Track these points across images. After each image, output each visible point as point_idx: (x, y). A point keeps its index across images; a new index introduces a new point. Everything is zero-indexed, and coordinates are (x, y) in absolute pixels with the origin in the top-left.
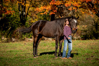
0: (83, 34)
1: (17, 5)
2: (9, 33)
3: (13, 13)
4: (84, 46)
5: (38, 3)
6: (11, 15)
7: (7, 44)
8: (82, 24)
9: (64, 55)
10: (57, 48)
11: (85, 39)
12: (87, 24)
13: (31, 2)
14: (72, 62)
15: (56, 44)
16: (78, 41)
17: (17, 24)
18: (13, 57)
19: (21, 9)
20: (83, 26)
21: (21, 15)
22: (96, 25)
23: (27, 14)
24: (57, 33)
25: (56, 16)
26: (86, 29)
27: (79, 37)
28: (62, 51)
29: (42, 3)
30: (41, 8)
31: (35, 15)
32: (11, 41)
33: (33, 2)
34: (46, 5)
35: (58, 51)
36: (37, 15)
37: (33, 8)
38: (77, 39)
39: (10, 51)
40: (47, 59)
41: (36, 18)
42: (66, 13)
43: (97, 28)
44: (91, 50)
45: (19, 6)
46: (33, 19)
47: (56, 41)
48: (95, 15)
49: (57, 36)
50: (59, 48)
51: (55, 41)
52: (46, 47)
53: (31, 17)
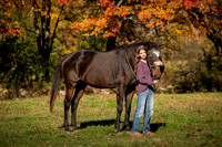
0: (178, 80)
1: (31, 15)
2: (13, 77)
3: (21, 32)
4: (182, 107)
5: (79, 11)
6: (16, 38)
7: (9, 102)
8: (176, 58)
9: (135, 126)
10: (119, 112)
11: (184, 92)
12: (189, 57)
13: (62, 8)
14: (154, 143)
15: (118, 103)
16: (169, 95)
17: (31, 57)
18: (23, 131)
19: (39, 24)
20: (180, 62)
21: (41, 38)
22: (209, 61)
23: (54, 36)
24: (120, 78)
25: (118, 39)
26: (186, 69)
27: (170, 87)
28: (131, 119)
29: (87, 12)
30: (84, 23)
31: (70, 38)
32: (18, 95)
33: (67, 9)
34: (96, 16)
35: (122, 119)
36: (75, 37)
37: (66, 22)
38: (165, 92)
39: (16, 119)
40: (99, 135)
41: (73, 45)
42: (140, 33)
43: (209, 67)
44: (196, 115)
45: (36, 19)
46: (68, 47)
47: (118, 95)
48: (206, 38)
49: (119, 84)
50: (124, 112)
51: (115, 96)
52: (97, 110)
53: (62, 42)
